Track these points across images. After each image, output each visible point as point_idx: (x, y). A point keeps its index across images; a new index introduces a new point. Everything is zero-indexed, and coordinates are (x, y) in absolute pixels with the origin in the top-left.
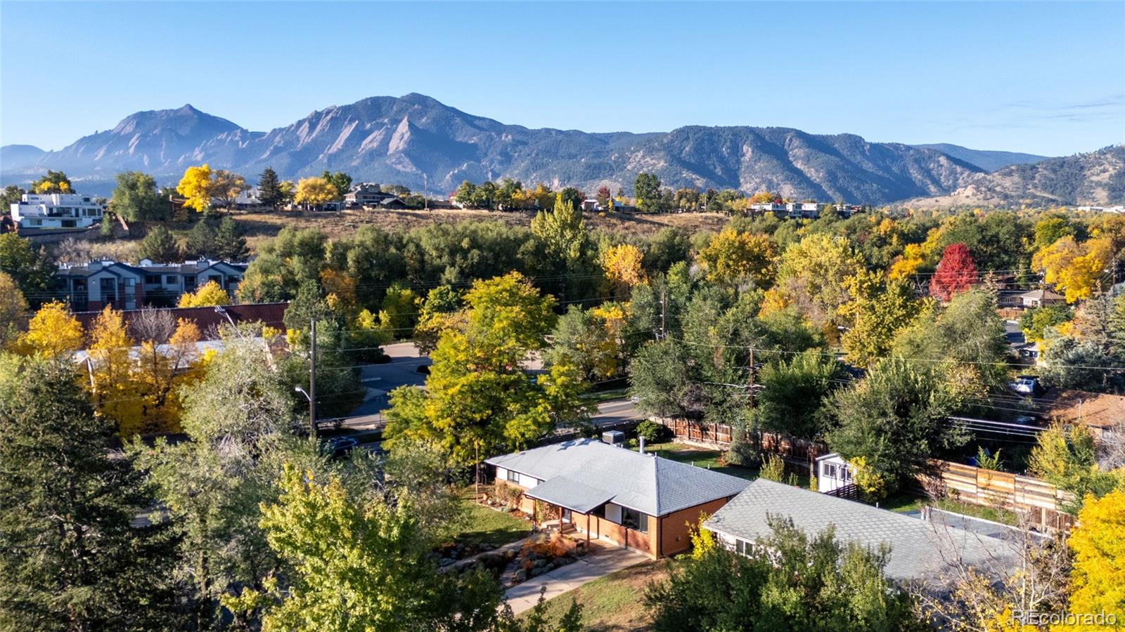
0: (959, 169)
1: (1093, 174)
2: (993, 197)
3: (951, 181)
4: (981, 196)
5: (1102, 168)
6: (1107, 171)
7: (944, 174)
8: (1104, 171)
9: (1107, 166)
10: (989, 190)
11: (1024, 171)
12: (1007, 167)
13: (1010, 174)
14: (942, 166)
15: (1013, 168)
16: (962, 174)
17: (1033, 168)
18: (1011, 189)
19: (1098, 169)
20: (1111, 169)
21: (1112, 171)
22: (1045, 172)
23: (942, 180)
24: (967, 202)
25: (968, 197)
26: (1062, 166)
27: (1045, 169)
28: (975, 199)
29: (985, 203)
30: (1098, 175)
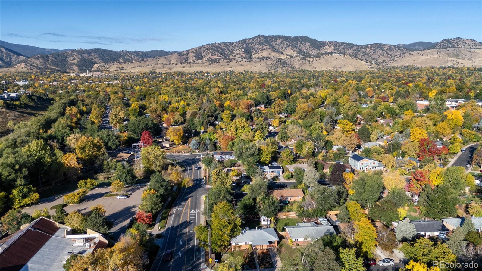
0: (11, 54)
1: (71, 60)
2: (34, 69)
3: (8, 59)
4: (29, 68)
5: (73, 58)
6: (76, 59)
7: (4, 56)
8: (75, 59)
9: (75, 57)
10: (32, 65)
11: (44, 57)
12: (36, 55)
13: (38, 58)
14: (3, 52)
15: (39, 56)
16: (13, 56)
17: (47, 56)
18: (40, 65)
19: (72, 58)
20: (77, 58)
21: (77, 59)
22: (52, 58)
23: (4, 58)
24: (23, 70)
25: (22, 68)
26: (58, 56)
27: (52, 57)
28: (26, 69)
29: (31, 71)
30: (73, 60)
